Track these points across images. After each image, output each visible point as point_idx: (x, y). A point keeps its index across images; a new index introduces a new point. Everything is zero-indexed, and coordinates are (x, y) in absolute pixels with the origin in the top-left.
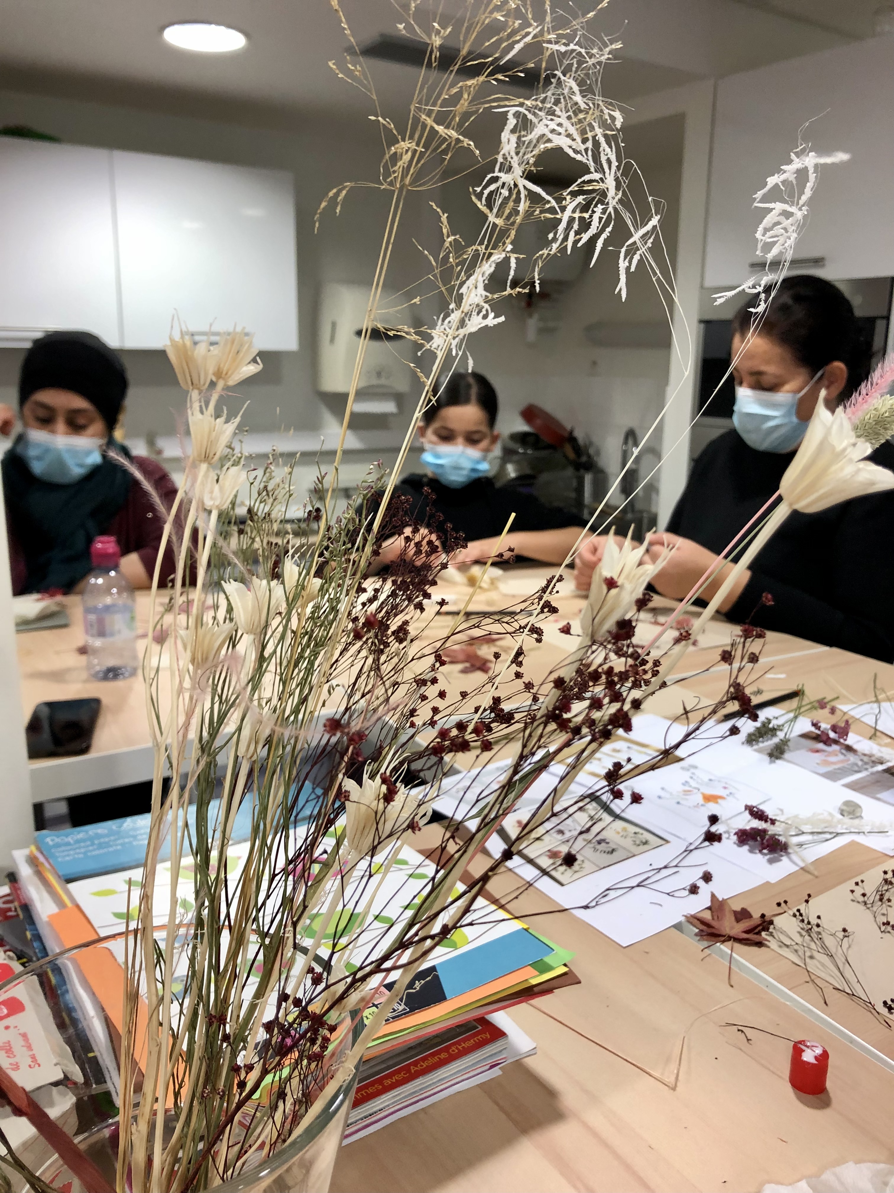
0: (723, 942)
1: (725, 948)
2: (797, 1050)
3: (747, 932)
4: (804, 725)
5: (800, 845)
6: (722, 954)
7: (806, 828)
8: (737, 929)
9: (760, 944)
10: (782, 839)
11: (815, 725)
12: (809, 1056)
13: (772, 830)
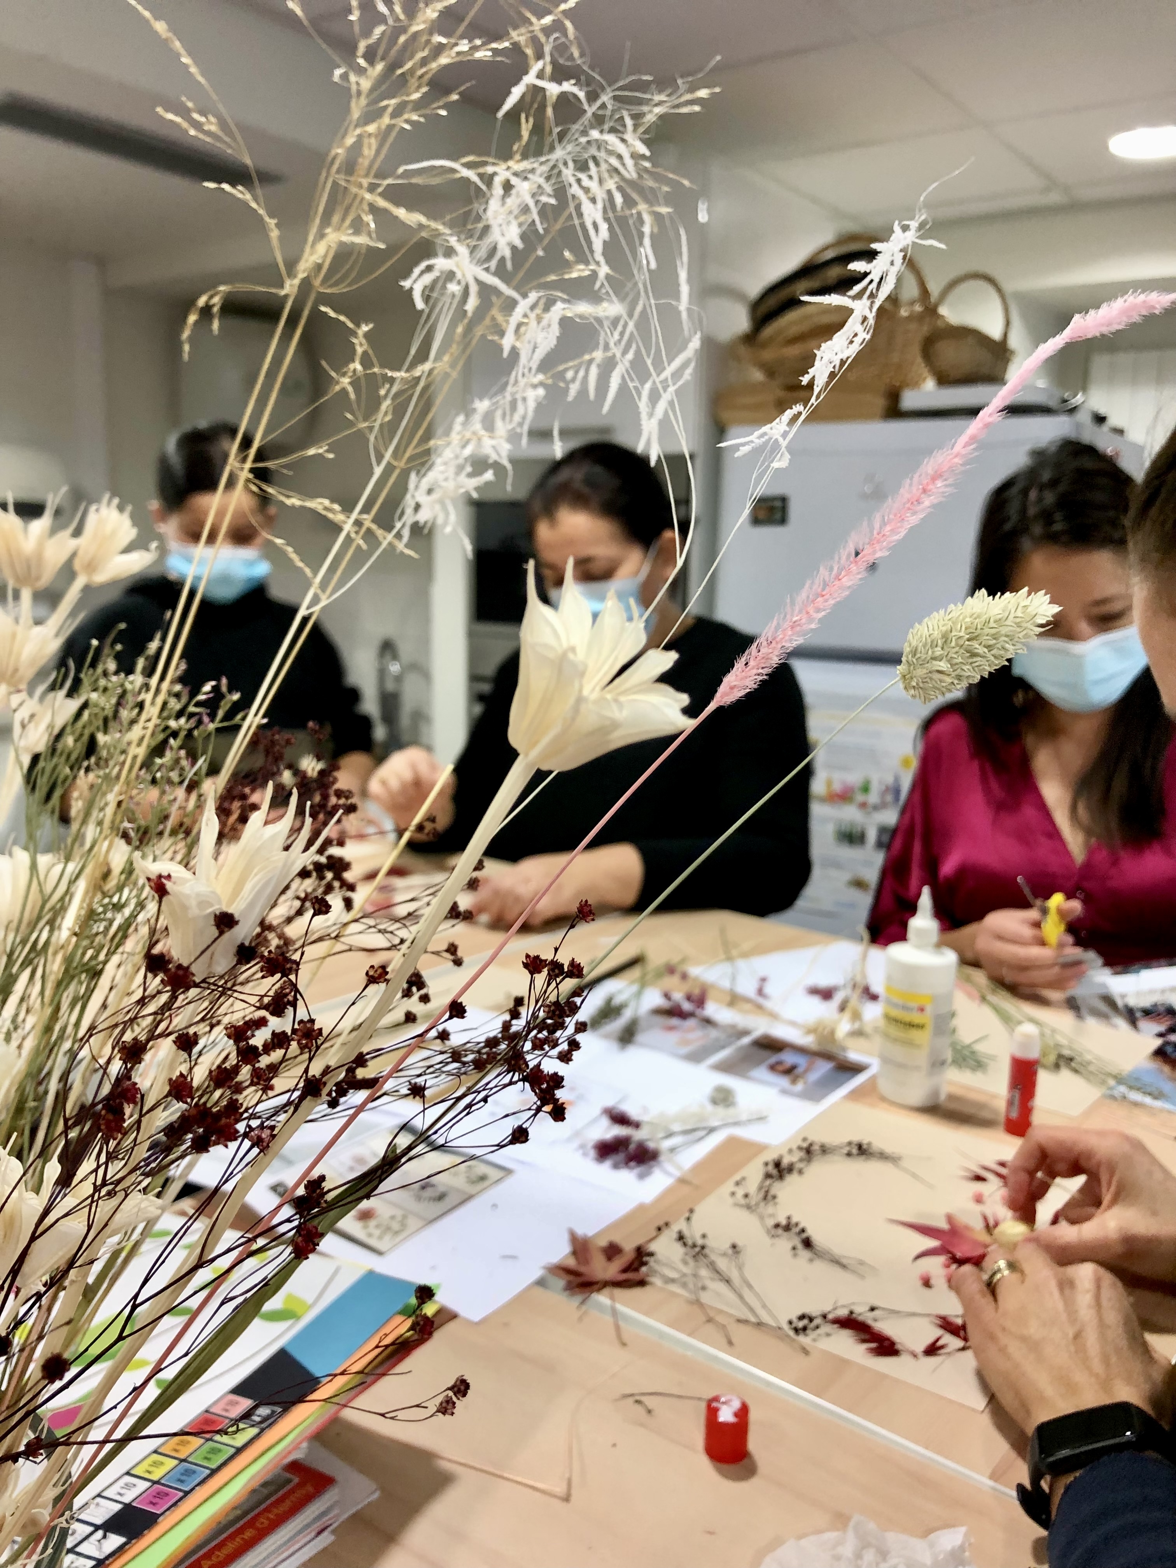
0: (599, 1290)
1: (602, 1298)
2: (712, 1412)
3: (625, 1271)
4: (653, 999)
5: (672, 1150)
6: (601, 1307)
7: (676, 1127)
8: (611, 1270)
9: (642, 1283)
10: (651, 1145)
11: (667, 996)
12: (726, 1415)
13: (638, 1135)
